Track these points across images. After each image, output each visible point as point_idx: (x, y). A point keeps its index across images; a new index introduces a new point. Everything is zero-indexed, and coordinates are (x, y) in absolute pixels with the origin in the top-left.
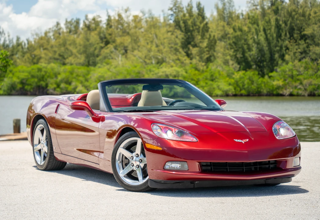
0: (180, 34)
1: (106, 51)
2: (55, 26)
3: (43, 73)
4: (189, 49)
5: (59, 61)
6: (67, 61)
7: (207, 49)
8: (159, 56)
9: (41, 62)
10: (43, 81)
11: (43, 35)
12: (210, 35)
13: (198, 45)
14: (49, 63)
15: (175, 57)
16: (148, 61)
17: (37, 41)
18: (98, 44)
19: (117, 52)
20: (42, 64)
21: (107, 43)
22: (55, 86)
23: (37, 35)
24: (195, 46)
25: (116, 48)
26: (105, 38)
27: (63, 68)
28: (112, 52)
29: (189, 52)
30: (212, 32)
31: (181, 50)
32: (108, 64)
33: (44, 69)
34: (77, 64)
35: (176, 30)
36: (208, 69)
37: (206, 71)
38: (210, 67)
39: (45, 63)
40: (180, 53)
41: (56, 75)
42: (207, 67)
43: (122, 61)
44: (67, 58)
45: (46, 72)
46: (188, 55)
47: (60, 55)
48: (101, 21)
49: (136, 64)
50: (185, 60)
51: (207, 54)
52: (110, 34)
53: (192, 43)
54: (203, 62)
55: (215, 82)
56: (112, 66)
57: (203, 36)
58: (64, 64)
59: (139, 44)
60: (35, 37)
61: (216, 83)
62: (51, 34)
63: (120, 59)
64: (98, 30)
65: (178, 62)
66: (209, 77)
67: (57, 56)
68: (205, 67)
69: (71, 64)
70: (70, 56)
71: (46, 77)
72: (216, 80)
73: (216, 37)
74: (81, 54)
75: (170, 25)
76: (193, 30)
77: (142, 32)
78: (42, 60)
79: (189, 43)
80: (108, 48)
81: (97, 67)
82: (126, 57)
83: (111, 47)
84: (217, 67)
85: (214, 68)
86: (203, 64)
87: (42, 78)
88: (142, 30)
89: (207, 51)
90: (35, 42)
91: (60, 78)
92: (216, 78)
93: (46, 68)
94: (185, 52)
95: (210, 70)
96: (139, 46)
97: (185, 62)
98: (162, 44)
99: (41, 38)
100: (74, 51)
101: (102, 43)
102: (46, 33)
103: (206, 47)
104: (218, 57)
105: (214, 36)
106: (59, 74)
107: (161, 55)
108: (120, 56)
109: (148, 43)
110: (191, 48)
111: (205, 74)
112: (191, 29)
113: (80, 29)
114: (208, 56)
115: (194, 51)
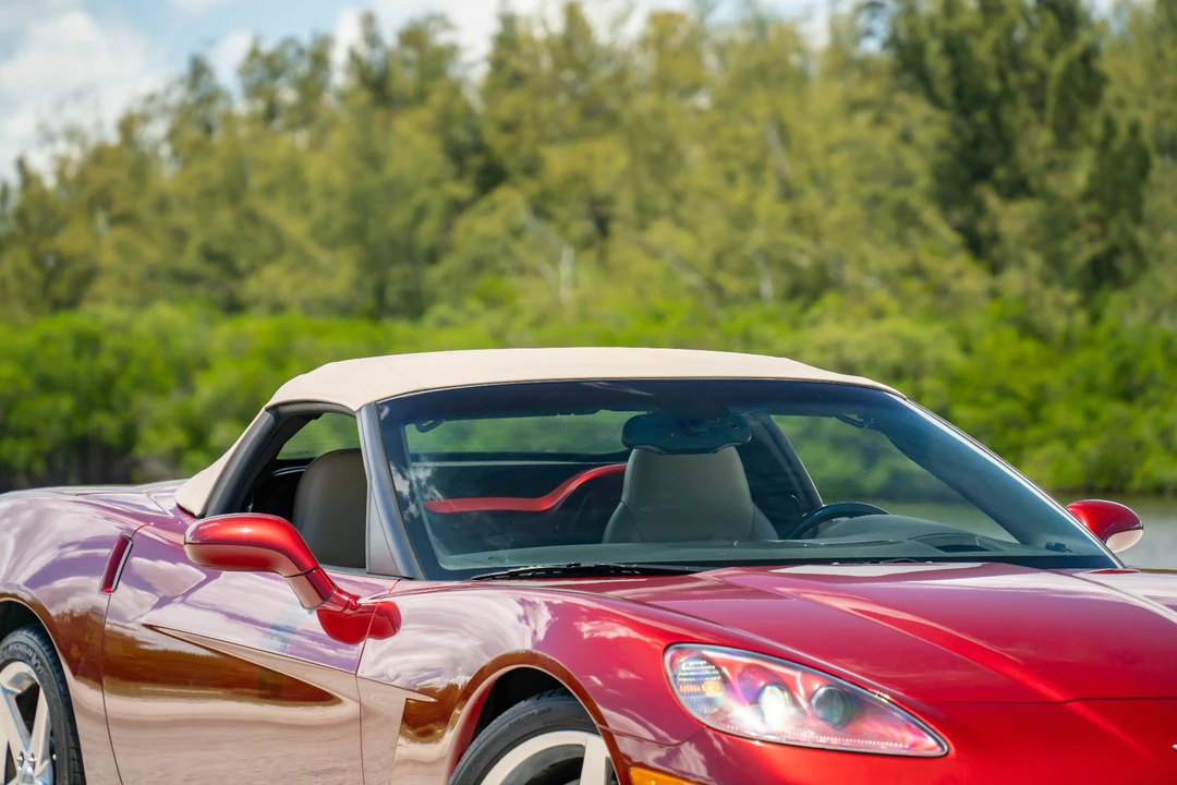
0: (928, 121)
1: (482, 226)
2: (181, 81)
3: (106, 362)
4: (980, 209)
5: (201, 290)
6: (252, 287)
7: (1094, 207)
8: (802, 252)
9: (99, 299)
10: (108, 408)
11: (113, 137)
12: (1110, 126)
13: (1034, 183)
14: (144, 302)
15: (895, 259)
16: (732, 285)
17: (71, 172)
18: (435, 183)
19: (550, 231)
20: (103, 312)
21: (492, 177)
22: (179, 438)
23: (72, 134)
24: (1017, 189)
25: (540, 210)
26: (480, 148)
27: (224, 331)
28: (517, 233)
29: (983, 228)
30: (1121, 103)
31: (930, 215)
32: (492, 302)
33: (110, 342)
34: (308, 308)
35: (901, 98)
36: (1102, 331)
37: (1090, 342)
38: (1110, 318)
39: (121, 303)
40: (926, 231)
41: (185, 372)
42: (1095, 319)
43: (575, 283)
44: (253, 269)
45: (124, 357)
46: (978, 245)
47: (209, 255)
48: (451, 52)
49: (658, 301)
50: (959, 274)
51: (1091, 239)
52: (508, 127)
53: (1001, 173)
54: (1068, 286)
55: (1148, 405)
56: (515, 313)
57: (1066, 133)
58: (234, 307)
59: (678, 182)
60: (62, 147)
61: (1154, 412)
62: (157, 130)
63: (565, 270)
64: (437, 98)
65: (913, 285)
66: (1105, 375)
67: (190, 260)
68: (1081, 318)
69: (278, 308)
70: (269, 259)
71: (124, 384)
72: (1153, 393)
73: (1147, 137)
74: (332, 245)
75: (865, 67)
76: (1007, 95)
77: (699, 113)
78: (103, 286)
79: (982, 173)
80: (493, 208)
81: (429, 321)
82: (602, 259)
83: (512, 200)
84: (1155, 318)
85: (1135, 321)
86: (1071, 297)
87: (102, 394)
88: (703, 101)
89: (1094, 218)
90: (60, 174)
91: (207, 388)
92: (1151, 379)
93: (124, 329)
94: (959, 229)
95: (1113, 333)
96: (678, 197)
97: (956, 286)
98: (815, 178)
99: (99, 156)
100: (295, 228)
101: (460, 175)
102: (127, 126)
103: (1086, 197)
104: (1161, 256)
105: (1134, 130)
106: (204, 365)
107: (807, 244)
108: (567, 254)
109: (731, 178)
110: (993, 201)
111: (1083, 358)
112: (994, 85)
113: (329, 99)
114: (1099, 248)
115: (1012, 219)
